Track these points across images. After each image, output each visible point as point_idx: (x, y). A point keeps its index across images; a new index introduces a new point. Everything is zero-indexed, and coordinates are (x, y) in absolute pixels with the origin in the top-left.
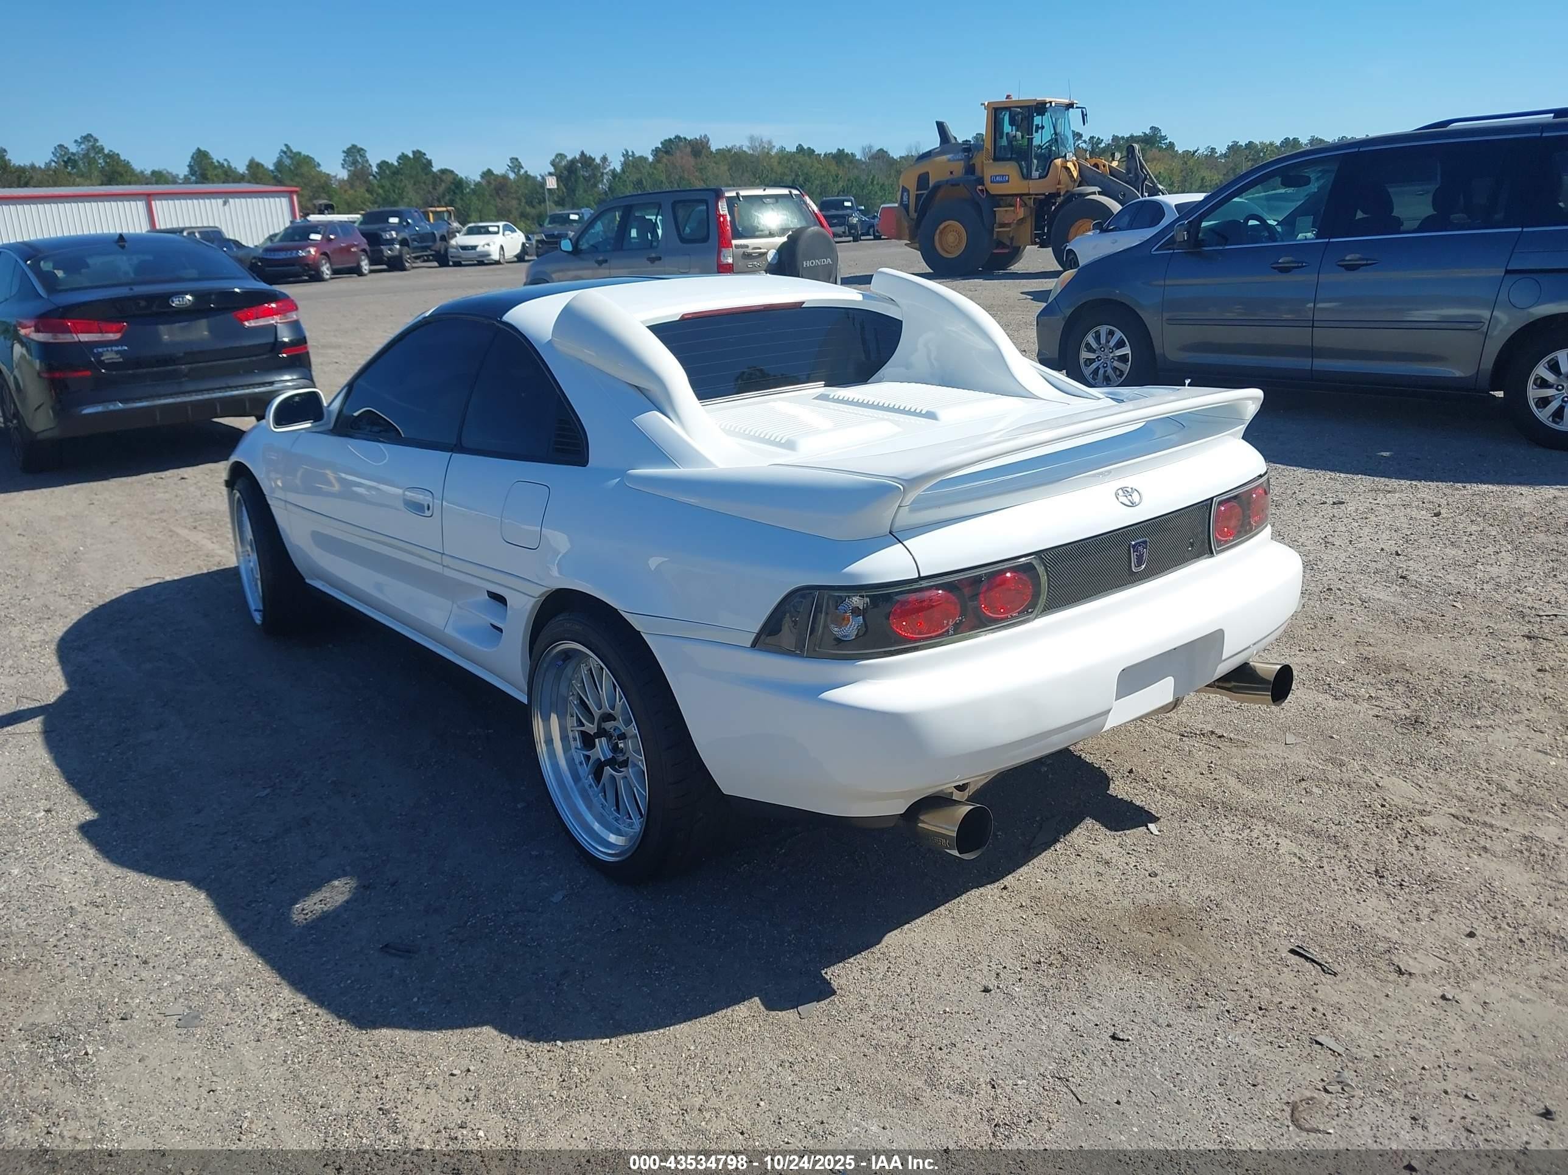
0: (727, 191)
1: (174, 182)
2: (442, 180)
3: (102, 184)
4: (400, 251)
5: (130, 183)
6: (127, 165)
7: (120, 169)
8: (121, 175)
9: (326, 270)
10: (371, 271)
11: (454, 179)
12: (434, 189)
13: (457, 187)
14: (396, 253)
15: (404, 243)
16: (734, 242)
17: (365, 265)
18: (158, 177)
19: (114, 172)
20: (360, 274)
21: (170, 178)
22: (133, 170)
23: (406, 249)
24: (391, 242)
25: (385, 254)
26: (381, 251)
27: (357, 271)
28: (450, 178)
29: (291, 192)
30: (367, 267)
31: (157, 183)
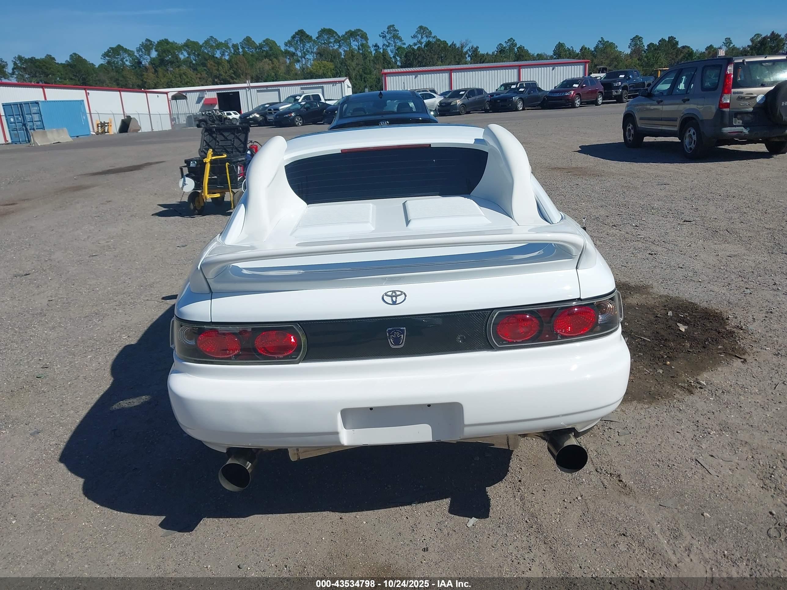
0: (736, 59)
1: (547, 59)
2: (681, 52)
3: (514, 61)
4: (622, 93)
5: (526, 60)
6: (527, 51)
7: (523, 54)
8: (523, 56)
9: (577, 102)
10: (603, 103)
11: (689, 51)
12: (676, 57)
13: (689, 56)
14: (619, 93)
15: (625, 88)
16: (733, 90)
17: (600, 100)
18: (540, 57)
19: (520, 55)
20: (597, 104)
21: (545, 57)
22: (529, 54)
23: (625, 91)
24: (618, 88)
25: (613, 94)
26: (612, 93)
27: (595, 103)
28: (686, 51)
29: (586, 62)
30: (601, 101)
31: (538, 60)
